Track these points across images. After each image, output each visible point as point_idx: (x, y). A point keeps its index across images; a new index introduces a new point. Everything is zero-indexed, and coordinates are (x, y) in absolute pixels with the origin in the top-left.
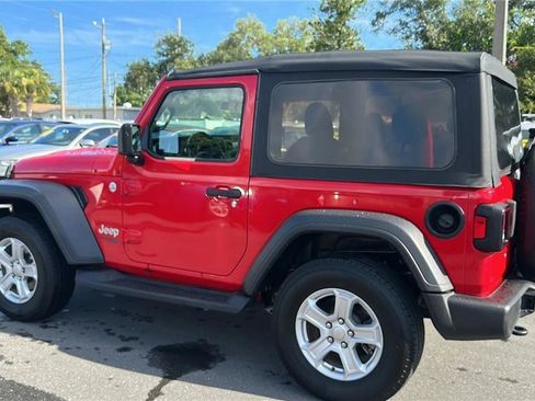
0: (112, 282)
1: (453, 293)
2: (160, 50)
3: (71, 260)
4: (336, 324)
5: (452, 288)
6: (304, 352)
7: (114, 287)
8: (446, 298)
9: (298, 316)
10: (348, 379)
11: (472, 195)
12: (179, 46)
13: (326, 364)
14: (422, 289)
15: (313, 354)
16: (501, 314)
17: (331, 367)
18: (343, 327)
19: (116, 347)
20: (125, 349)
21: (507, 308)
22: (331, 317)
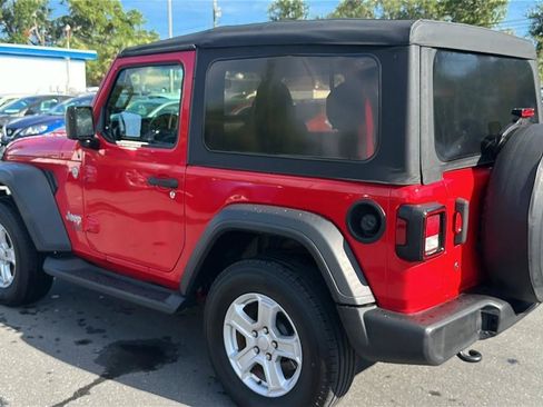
0: (72, 272)
1: (375, 307)
2: (273, 15)
3: (39, 247)
4: (262, 333)
5: (374, 301)
6: (231, 361)
7: (73, 277)
8: (362, 311)
9: (226, 321)
10: (271, 395)
11: (395, 193)
12: (293, 9)
13: (253, 376)
14: (336, 300)
15: (240, 365)
16: (421, 335)
17: (258, 380)
18: (267, 337)
19: (76, 339)
20: (84, 342)
21: (429, 330)
22: (256, 326)
